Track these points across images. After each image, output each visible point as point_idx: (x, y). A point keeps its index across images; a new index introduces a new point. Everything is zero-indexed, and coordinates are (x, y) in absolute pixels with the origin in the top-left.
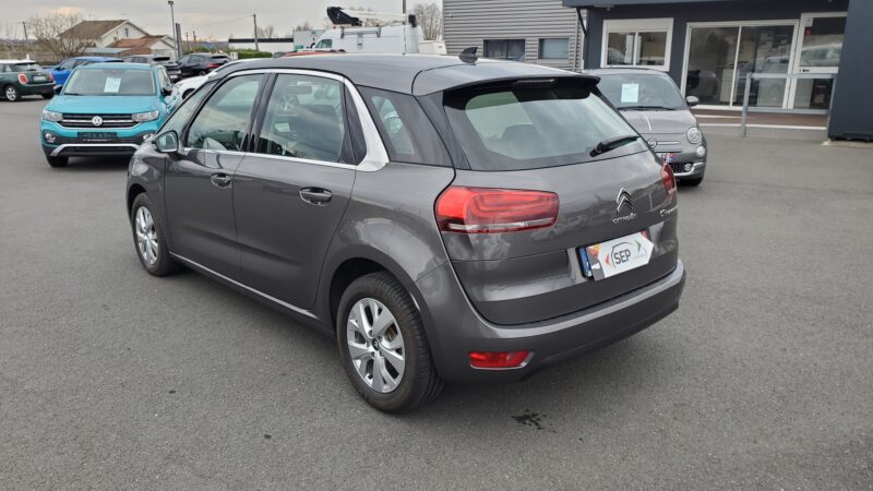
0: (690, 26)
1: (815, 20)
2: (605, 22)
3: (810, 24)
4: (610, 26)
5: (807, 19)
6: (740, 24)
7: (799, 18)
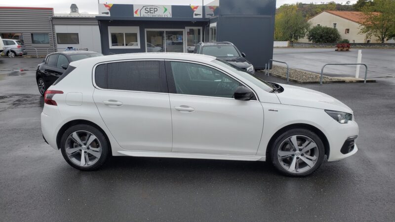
0: (146, 30)
1: (190, 29)
2: (109, 27)
3: (189, 31)
5: (187, 29)
6: (165, 30)
7: (184, 28)
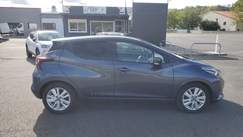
0: (91, 21)
4: (70, 21)
6: (102, 22)
7: (114, 21)
